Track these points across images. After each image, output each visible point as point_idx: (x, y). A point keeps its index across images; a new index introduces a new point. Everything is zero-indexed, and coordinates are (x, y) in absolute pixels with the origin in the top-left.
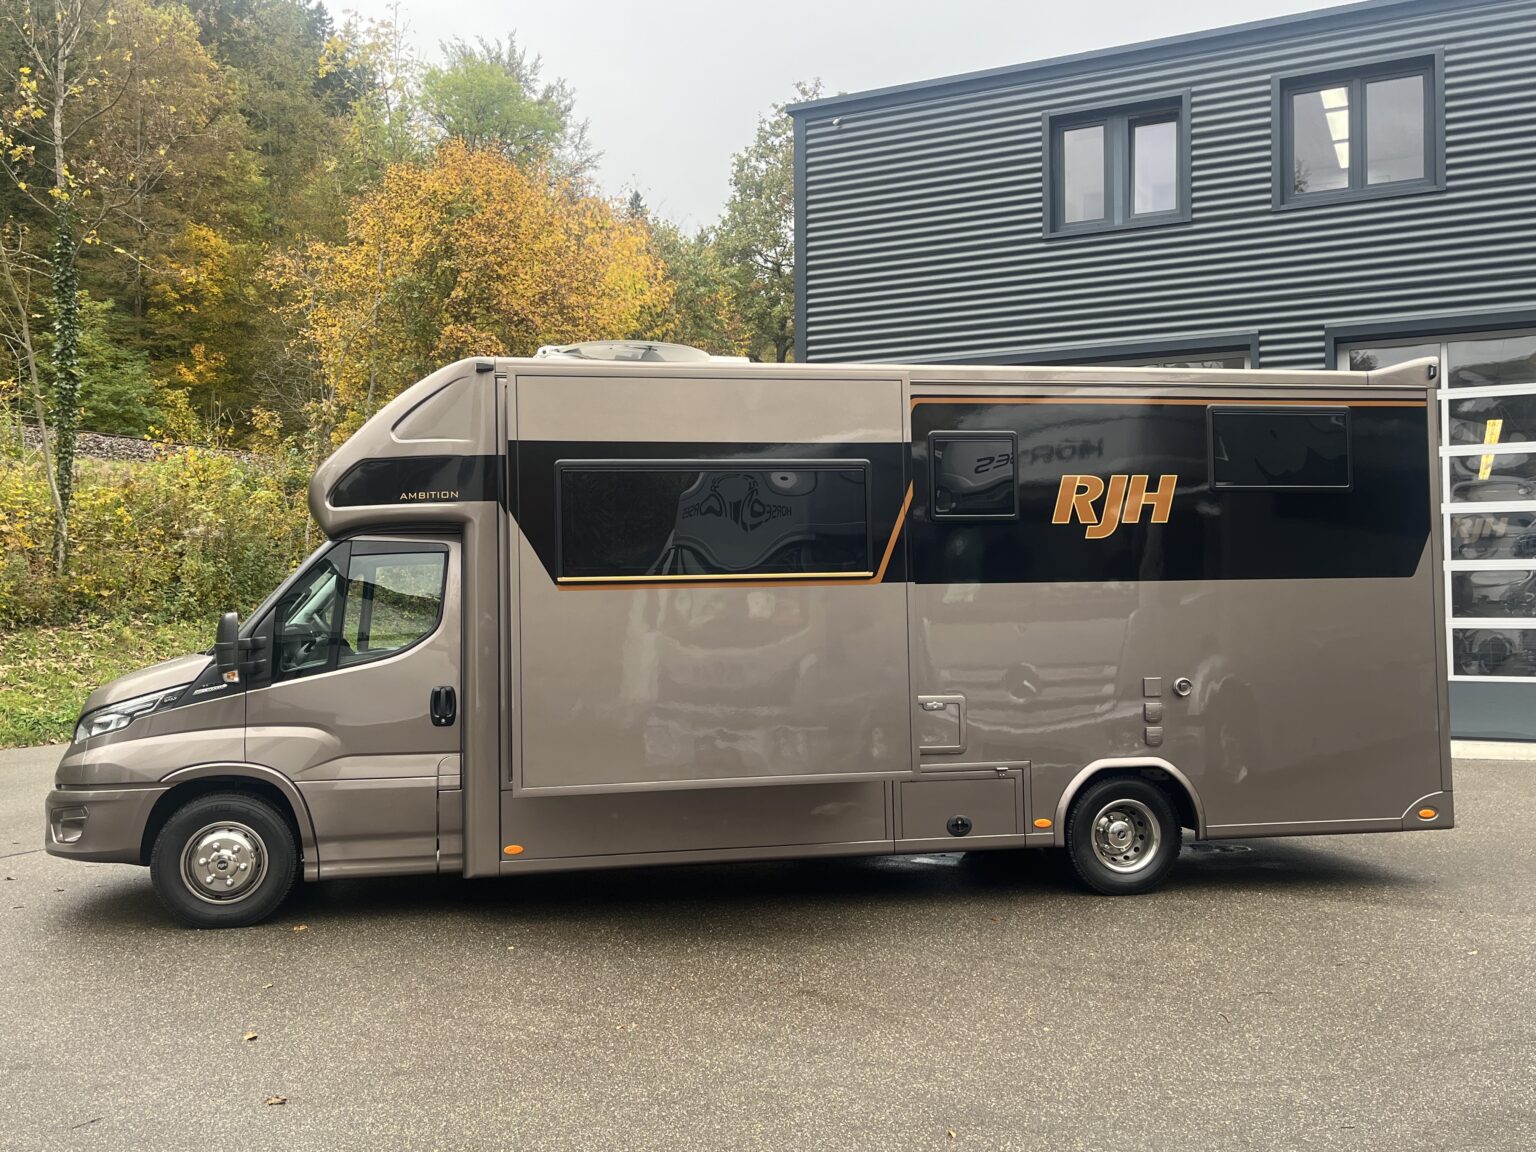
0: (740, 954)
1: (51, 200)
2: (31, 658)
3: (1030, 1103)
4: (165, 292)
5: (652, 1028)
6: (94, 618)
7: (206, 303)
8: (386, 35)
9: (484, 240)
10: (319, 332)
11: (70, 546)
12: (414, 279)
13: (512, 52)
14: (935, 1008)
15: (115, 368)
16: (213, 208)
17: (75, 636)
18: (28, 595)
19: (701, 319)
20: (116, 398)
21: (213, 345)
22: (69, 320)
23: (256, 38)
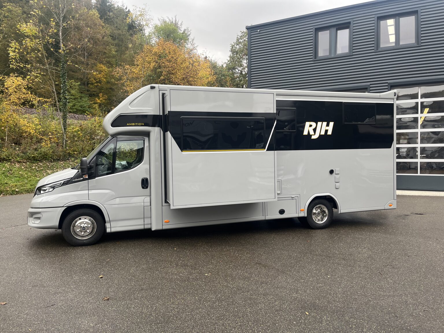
0: (238, 251)
1: (60, 53)
2: (57, 169)
3: (329, 302)
4: (92, 80)
5: (215, 275)
6: (73, 159)
7: (102, 83)
8: (144, 12)
9: (169, 64)
10: (128, 88)
11: (66, 141)
12: (151, 74)
13: (176, 21)
14: (295, 269)
15: (81, 99)
16: (104, 60)
17: (68, 164)
18: (56, 153)
19: (223, 85)
20: (81, 106)
21: (104, 93)
22: (65, 84)
23: (113, 17)
